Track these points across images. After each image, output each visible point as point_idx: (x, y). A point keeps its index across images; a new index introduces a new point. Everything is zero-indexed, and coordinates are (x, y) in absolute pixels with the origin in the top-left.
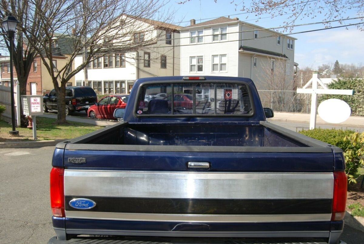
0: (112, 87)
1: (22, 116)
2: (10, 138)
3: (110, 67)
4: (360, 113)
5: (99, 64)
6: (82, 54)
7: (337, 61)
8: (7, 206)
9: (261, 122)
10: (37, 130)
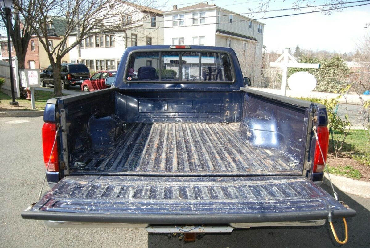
0: (103, 65)
1: (22, 89)
2: (11, 108)
3: (101, 47)
4: (318, 89)
5: (91, 44)
6: (75, 35)
7: (298, 46)
8: (7, 167)
9: (241, 89)
10: (35, 101)
